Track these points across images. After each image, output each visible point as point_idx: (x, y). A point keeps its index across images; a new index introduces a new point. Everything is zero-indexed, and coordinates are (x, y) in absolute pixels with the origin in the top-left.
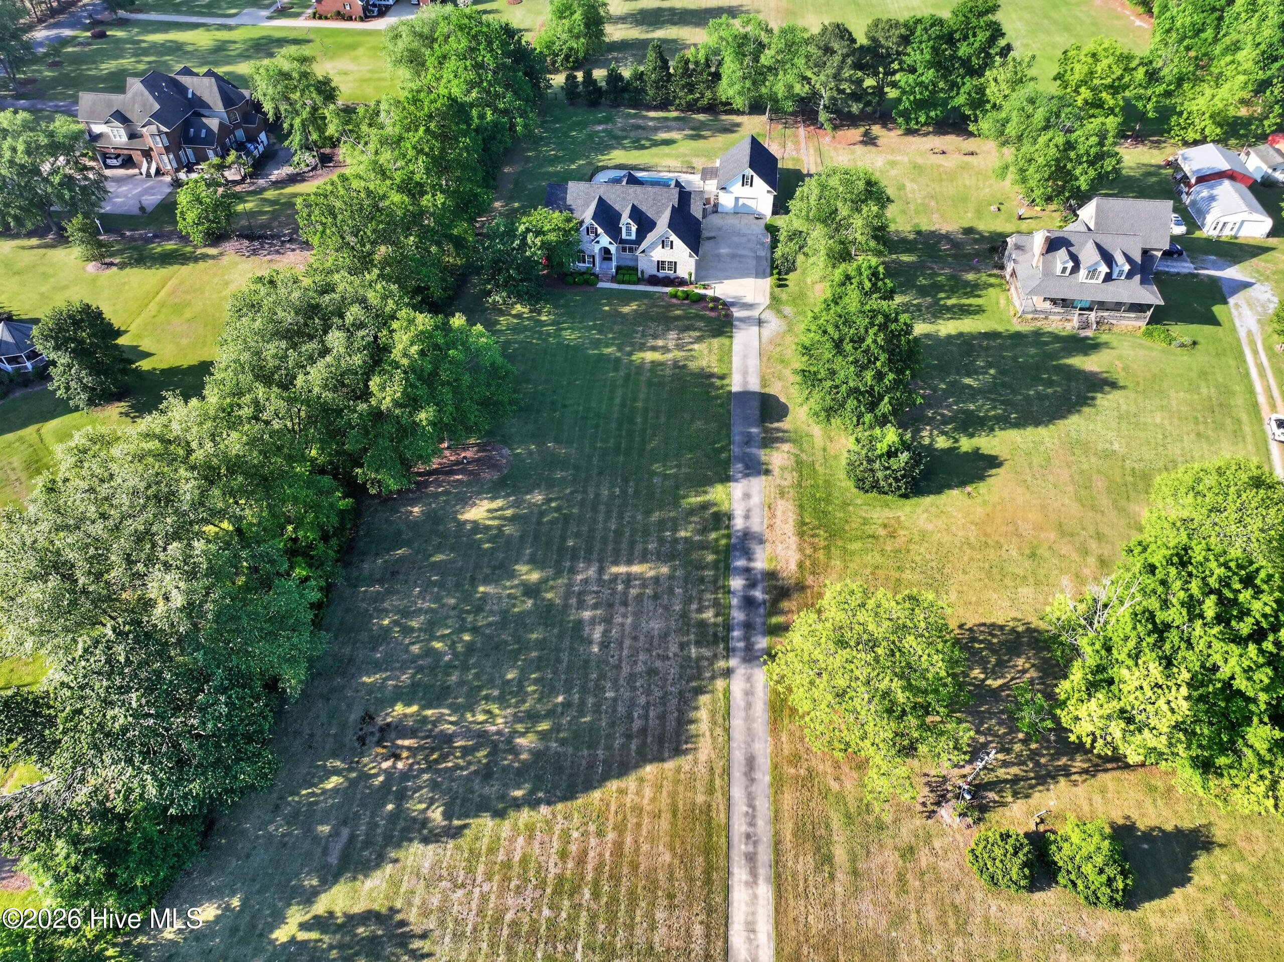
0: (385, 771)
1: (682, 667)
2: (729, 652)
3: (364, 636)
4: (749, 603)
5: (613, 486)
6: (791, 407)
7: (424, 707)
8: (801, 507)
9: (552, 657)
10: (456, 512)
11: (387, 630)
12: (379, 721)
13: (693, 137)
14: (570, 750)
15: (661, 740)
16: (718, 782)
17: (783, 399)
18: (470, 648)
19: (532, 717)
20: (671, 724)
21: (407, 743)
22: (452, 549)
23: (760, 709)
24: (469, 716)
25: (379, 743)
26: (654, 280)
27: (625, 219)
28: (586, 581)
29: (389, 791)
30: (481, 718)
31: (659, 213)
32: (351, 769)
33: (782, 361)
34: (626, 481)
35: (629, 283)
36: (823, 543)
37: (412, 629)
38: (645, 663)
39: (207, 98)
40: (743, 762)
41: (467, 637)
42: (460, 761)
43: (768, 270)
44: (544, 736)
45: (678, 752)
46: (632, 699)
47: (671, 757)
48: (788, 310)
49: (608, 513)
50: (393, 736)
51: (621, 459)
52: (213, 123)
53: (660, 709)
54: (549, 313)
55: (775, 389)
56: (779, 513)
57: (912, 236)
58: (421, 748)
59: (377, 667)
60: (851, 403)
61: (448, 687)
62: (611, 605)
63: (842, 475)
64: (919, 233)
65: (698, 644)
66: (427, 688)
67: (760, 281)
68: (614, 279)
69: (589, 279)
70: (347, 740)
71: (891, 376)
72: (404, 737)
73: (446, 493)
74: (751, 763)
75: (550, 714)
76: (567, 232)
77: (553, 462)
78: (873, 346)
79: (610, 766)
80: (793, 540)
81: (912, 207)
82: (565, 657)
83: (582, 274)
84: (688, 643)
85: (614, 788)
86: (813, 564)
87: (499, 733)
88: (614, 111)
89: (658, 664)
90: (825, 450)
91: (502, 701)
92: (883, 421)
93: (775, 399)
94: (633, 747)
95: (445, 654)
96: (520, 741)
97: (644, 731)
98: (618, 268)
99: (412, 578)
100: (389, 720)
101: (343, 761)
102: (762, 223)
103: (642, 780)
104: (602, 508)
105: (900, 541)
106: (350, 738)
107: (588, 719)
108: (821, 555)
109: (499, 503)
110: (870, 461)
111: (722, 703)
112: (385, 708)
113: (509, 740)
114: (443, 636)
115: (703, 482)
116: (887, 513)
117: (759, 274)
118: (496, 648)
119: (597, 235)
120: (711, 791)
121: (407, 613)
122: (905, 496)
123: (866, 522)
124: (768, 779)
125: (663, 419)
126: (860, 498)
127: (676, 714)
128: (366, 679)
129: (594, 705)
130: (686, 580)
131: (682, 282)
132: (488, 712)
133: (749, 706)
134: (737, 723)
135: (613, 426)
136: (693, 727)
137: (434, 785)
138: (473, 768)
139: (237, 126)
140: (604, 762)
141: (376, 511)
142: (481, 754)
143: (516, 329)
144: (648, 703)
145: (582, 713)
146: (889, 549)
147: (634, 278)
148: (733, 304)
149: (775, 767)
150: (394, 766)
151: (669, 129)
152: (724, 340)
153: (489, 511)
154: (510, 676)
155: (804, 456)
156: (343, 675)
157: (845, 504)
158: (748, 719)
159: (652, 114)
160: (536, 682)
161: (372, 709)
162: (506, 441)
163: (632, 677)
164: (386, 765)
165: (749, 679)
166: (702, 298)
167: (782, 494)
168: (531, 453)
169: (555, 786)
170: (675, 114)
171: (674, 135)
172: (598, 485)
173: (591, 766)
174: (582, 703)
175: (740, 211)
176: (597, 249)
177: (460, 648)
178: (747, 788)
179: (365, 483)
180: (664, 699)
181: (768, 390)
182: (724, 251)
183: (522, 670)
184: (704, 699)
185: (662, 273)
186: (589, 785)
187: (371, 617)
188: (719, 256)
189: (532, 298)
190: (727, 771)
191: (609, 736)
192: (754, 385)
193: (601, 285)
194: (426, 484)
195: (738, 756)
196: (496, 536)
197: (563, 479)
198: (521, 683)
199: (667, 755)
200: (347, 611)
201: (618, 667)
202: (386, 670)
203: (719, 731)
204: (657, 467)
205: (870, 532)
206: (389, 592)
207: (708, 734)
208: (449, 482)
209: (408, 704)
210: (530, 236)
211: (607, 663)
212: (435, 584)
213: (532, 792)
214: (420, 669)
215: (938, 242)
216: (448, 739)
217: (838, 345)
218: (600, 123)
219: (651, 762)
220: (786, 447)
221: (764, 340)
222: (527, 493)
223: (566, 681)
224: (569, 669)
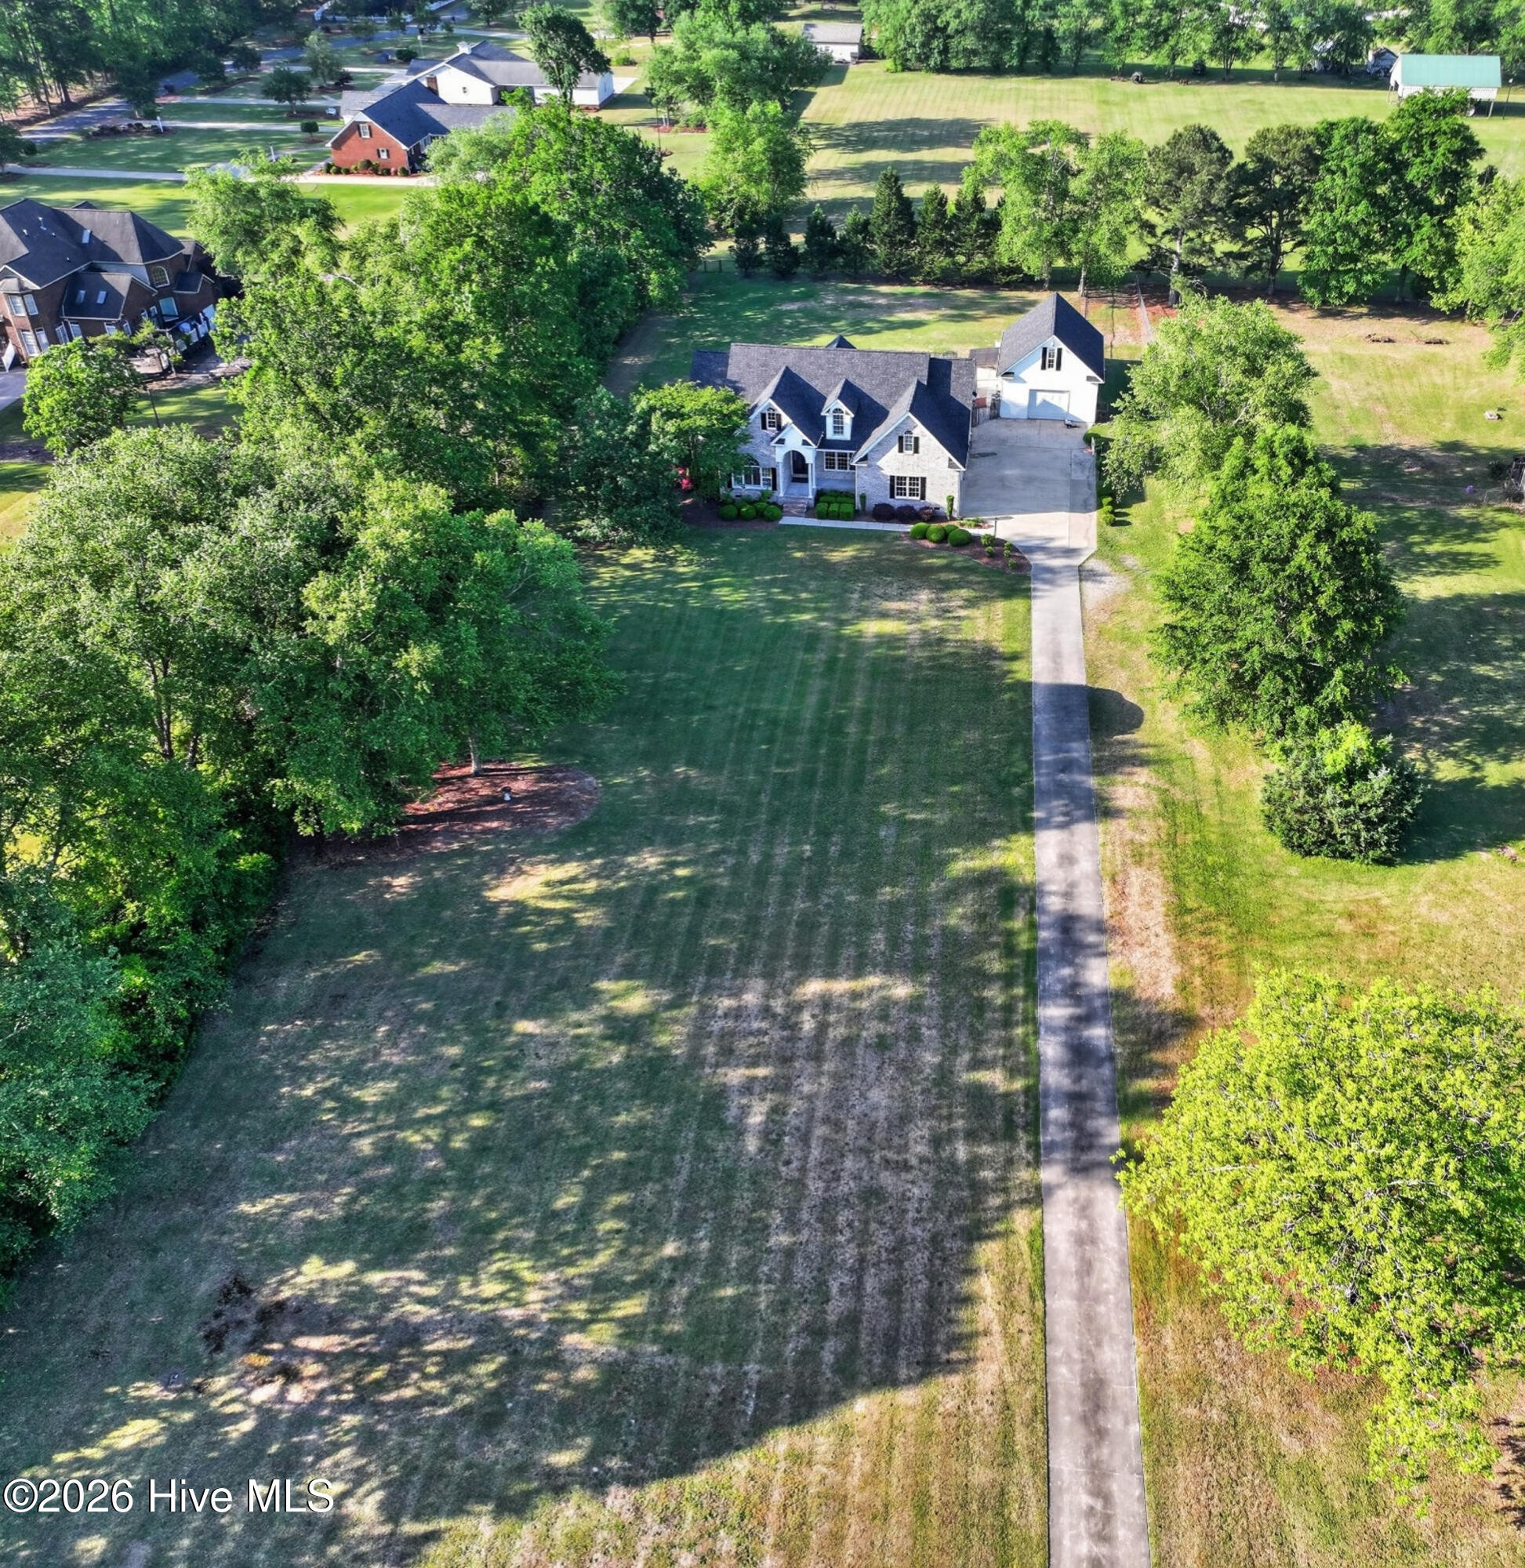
0: (259, 1408)
1: (938, 1185)
2: (1038, 1155)
3: (254, 1122)
4: (1080, 1055)
5: (796, 842)
6: (1146, 709)
7: (365, 1267)
8: (1177, 879)
9: (657, 1162)
10: (485, 886)
11: (307, 1108)
12: (264, 1296)
13: (953, 318)
14: (684, 1361)
15: (891, 1344)
16: (1021, 1437)
17: (1130, 697)
18: (481, 1144)
19: (605, 1288)
20: (914, 1308)
21: (316, 1343)
22: (466, 951)
23: (1110, 1272)
24: (465, 1287)
25: (254, 1345)
26: (883, 513)
27: (833, 402)
28: (737, 1014)
29: (261, 1453)
30: (491, 1288)
31: (895, 395)
32: (179, 1405)
33: (1126, 639)
34: (825, 833)
35: (837, 516)
36: (1226, 946)
37: (361, 1106)
38: (857, 1178)
39: (115, 245)
40: (1078, 1391)
41: (477, 1121)
42: (434, 1386)
43: (1093, 501)
44: (630, 1328)
45: (929, 1367)
46: (828, 1252)
47: (910, 1381)
48: (1132, 561)
49: (788, 888)
50: (289, 1327)
51: (817, 796)
52: (120, 281)
53: (888, 1274)
54: (691, 562)
55: (1114, 681)
56: (1134, 890)
57: (1349, 454)
58: (351, 1354)
59: (275, 1182)
60: (1269, 685)
61: (424, 1227)
62: (786, 1060)
63: (1257, 826)
64: (1361, 449)
65: (971, 1136)
66: (377, 1225)
67: (1078, 517)
68: (810, 512)
69: (764, 512)
70: (181, 1340)
71: (1347, 625)
72: (314, 1330)
73: (465, 852)
74: (1095, 1395)
75: (647, 1280)
76: (725, 417)
77: (684, 798)
78: (1309, 567)
79: (774, 1401)
80: (1164, 942)
81: (1344, 412)
82: (684, 1162)
83: (751, 502)
84: (951, 1135)
85: (782, 1448)
86: (1209, 985)
87: (529, 1322)
88: (819, 286)
89: (887, 1179)
90: (1217, 782)
91: (539, 1250)
92: (1332, 716)
93: (1117, 697)
94: (828, 1357)
95: (426, 1155)
96: (572, 1339)
97: (852, 1321)
98: (820, 495)
99: (372, 1008)
100: (286, 1293)
101: (166, 1386)
102: (1079, 434)
103: (846, 1432)
104: (775, 879)
105: (1385, 943)
106: (188, 1334)
107: (729, 1292)
108: (1224, 967)
109: (571, 869)
110: (1313, 790)
111: (1026, 1261)
112: (281, 1269)
113: (551, 1339)
114: (428, 1120)
115: (980, 835)
116: (1351, 892)
117: (1078, 506)
118: (537, 1144)
119: (780, 429)
120: (1006, 1456)
121: (357, 1075)
122: (1384, 862)
123: (1310, 907)
124: (1136, 1429)
125: (899, 730)
126: (1297, 866)
127: (924, 1285)
128: (245, 1207)
129: (743, 1262)
130: (946, 1009)
131: (934, 515)
132: (507, 1276)
133: (1086, 1268)
134: (1062, 1304)
135: (803, 739)
136: (963, 1314)
137: (368, 1440)
138: (463, 1400)
139: (164, 293)
140: (761, 1388)
141: (318, 884)
142: (483, 1369)
143: (626, 586)
144: (862, 1259)
145: (715, 1279)
146: (1363, 957)
147: (847, 508)
148: (1031, 550)
149: (1152, 1401)
150: (281, 1397)
151: (914, 308)
152: (1018, 604)
153: (548, 884)
154: (560, 1203)
155: (1177, 794)
156: (196, 1202)
157: (1265, 877)
158: (1086, 1296)
159: (884, 289)
160: (618, 1212)
161: (248, 1273)
162: (593, 763)
163: (827, 1208)
164: (263, 1394)
165: (1084, 1209)
166: (973, 540)
167: (1138, 858)
168: (639, 783)
169: (647, 1445)
170: (922, 289)
171: (921, 315)
172: (770, 840)
173: (730, 1399)
174: (717, 1259)
175: (1039, 415)
176: (779, 454)
177: (458, 1143)
178: (1088, 1450)
179: (290, 812)
180: (898, 1251)
181: (1102, 684)
182: (1011, 472)
183: (590, 1185)
184: (988, 1252)
185: (898, 501)
186: (723, 1444)
187: (278, 1081)
188: (1003, 483)
189: (660, 534)
190: (1042, 1413)
191: (775, 1332)
192: (1074, 675)
193: (786, 520)
194: (428, 837)
195: (1066, 1377)
196: (559, 929)
197: (702, 827)
198: (585, 1214)
199: (903, 1373)
200: (227, 1070)
201: (799, 1184)
202: (292, 1189)
203: (1020, 1321)
204: (889, 809)
205: (1320, 926)
206: (324, 1032)
207: (996, 1328)
208: (471, 835)
209: (332, 1260)
210: (655, 420)
211: (777, 1176)
212: (421, 1017)
213: (592, 1458)
214: (366, 1188)
215: (1398, 462)
216: (411, 1336)
217: (1241, 569)
218: (793, 300)
219: (867, 1389)
220: (1143, 775)
221: (1089, 605)
222: (626, 854)
223: (683, 1213)
224: (693, 1187)
